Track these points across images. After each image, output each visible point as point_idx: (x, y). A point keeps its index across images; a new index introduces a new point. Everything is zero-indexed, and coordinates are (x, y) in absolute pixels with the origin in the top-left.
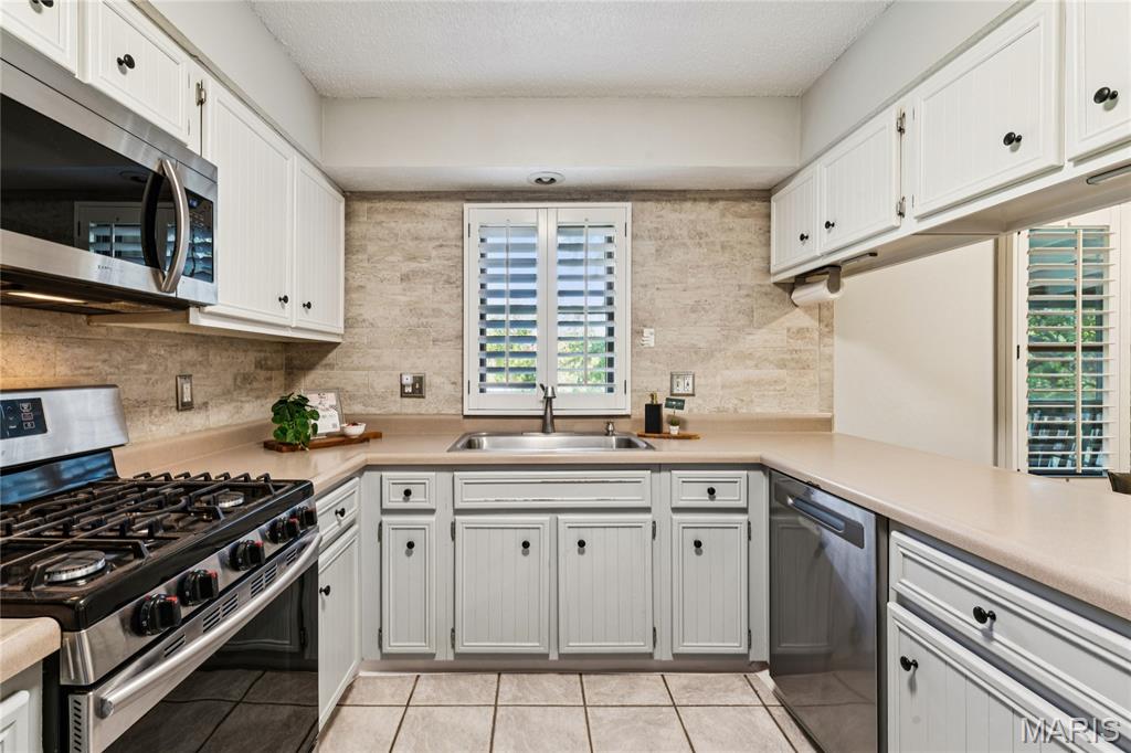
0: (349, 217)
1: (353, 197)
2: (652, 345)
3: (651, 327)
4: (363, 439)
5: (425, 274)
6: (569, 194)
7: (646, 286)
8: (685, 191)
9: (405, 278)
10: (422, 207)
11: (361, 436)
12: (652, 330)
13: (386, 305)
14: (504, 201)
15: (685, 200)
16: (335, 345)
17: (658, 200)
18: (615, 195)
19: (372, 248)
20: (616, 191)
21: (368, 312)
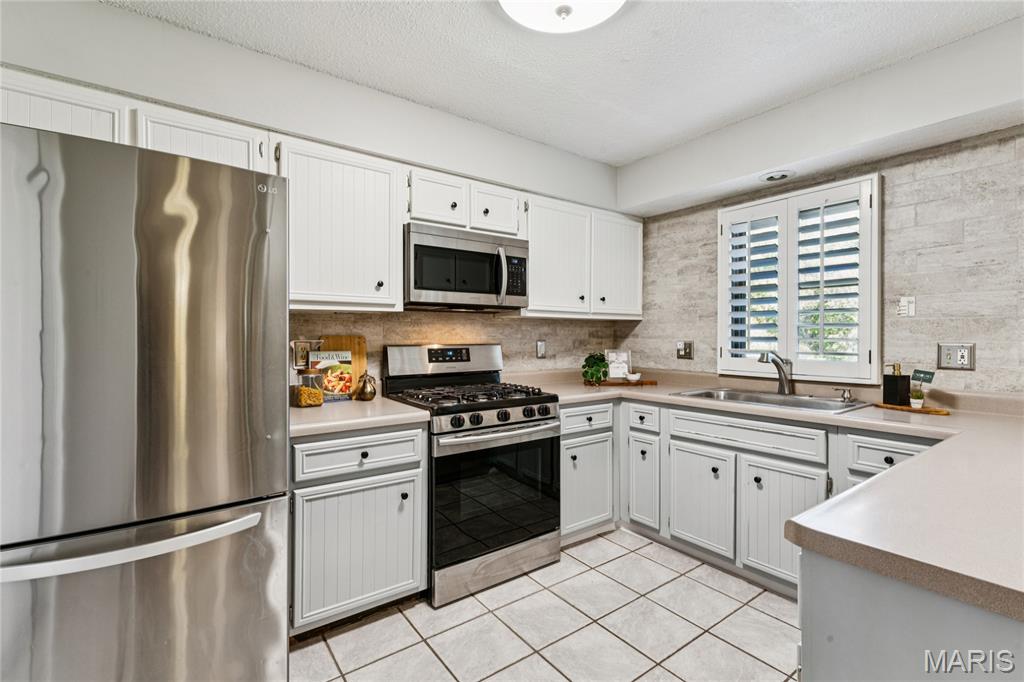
0: (646, 235)
1: (648, 221)
2: (912, 313)
3: (910, 295)
4: (639, 384)
5: (694, 267)
6: (814, 179)
7: (904, 252)
8: (958, 141)
9: (680, 272)
10: (692, 218)
11: (638, 381)
12: (913, 299)
13: (669, 291)
14: (753, 199)
15: (959, 150)
16: (638, 322)
17: (919, 160)
18: (865, 168)
19: (659, 255)
20: (866, 164)
21: (658, 298)
